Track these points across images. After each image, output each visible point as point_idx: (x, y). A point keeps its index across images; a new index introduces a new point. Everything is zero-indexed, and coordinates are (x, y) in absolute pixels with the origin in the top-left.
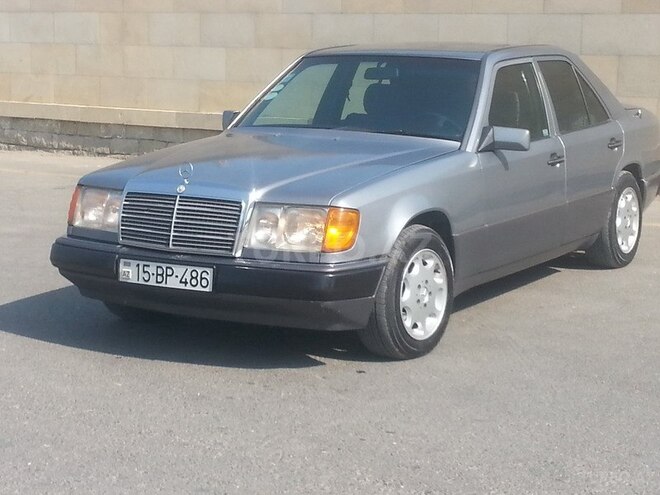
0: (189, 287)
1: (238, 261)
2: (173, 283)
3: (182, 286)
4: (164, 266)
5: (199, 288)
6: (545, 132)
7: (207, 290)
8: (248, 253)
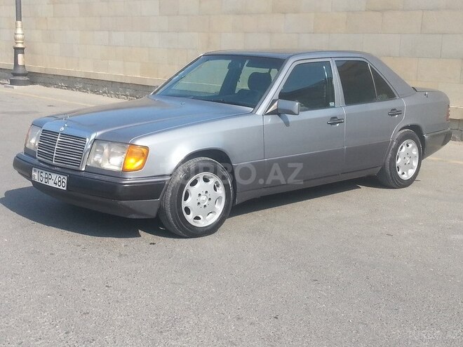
0: (57, 187)
1: (83, 174)
2: (51, 184)
3: (54, 186)
4: (48, 173)
5: (61, 188)
6: (332, 104)
7: (65, 189)
8: (89, 169)
